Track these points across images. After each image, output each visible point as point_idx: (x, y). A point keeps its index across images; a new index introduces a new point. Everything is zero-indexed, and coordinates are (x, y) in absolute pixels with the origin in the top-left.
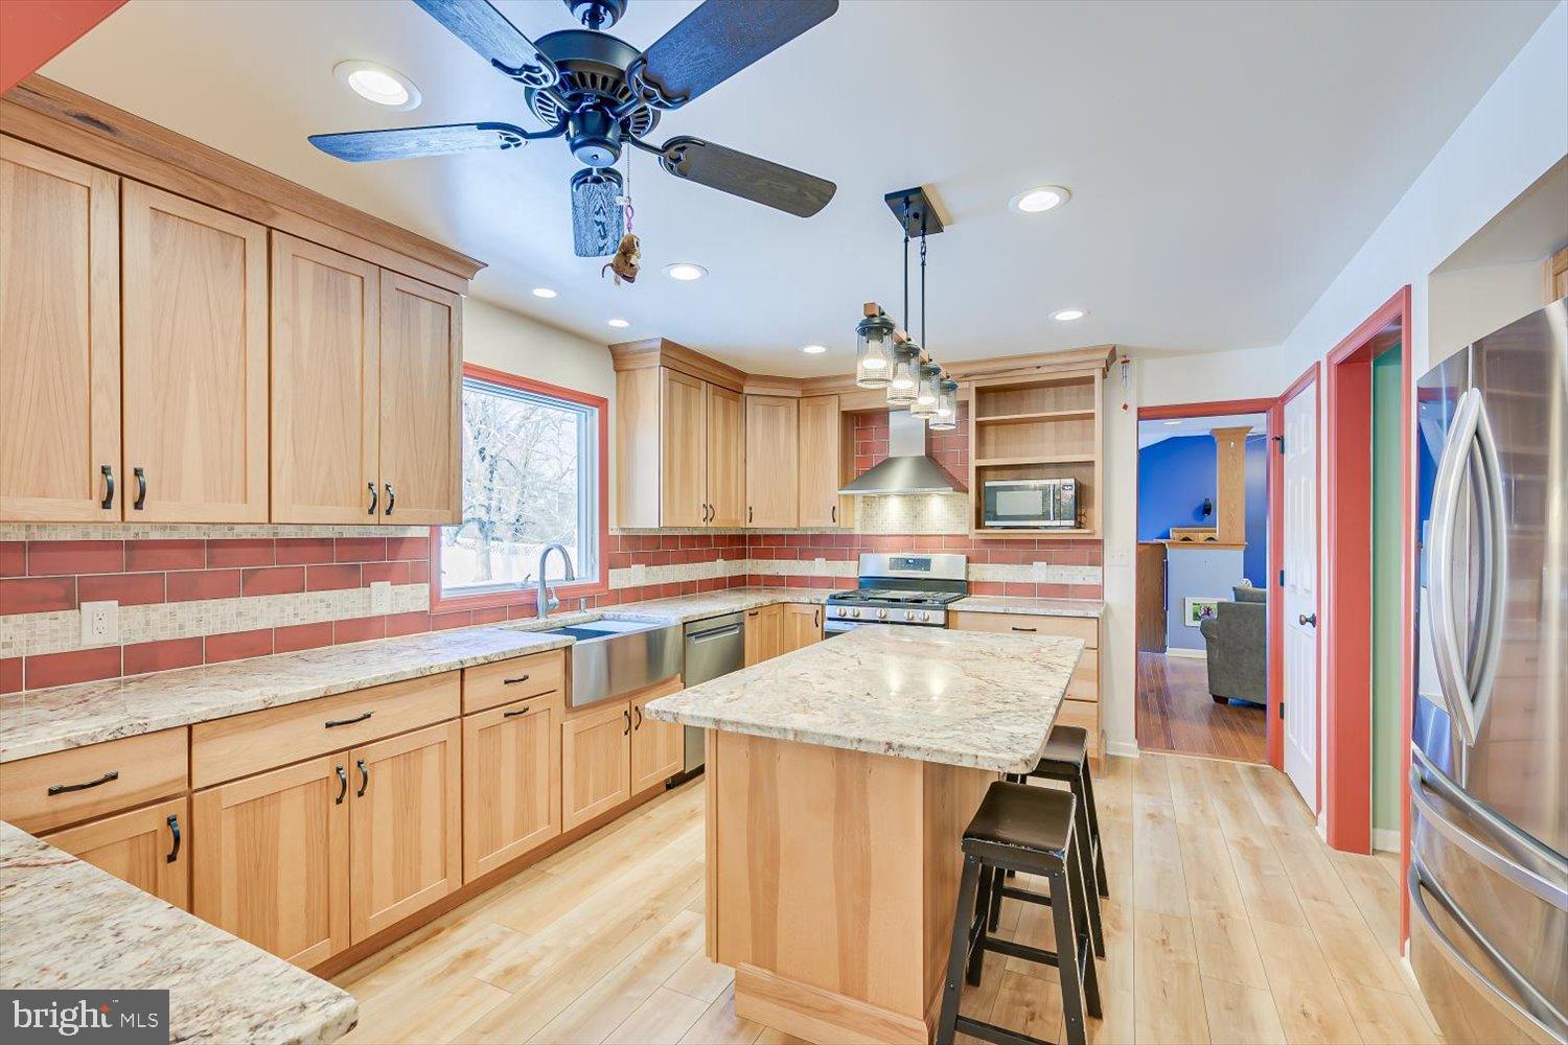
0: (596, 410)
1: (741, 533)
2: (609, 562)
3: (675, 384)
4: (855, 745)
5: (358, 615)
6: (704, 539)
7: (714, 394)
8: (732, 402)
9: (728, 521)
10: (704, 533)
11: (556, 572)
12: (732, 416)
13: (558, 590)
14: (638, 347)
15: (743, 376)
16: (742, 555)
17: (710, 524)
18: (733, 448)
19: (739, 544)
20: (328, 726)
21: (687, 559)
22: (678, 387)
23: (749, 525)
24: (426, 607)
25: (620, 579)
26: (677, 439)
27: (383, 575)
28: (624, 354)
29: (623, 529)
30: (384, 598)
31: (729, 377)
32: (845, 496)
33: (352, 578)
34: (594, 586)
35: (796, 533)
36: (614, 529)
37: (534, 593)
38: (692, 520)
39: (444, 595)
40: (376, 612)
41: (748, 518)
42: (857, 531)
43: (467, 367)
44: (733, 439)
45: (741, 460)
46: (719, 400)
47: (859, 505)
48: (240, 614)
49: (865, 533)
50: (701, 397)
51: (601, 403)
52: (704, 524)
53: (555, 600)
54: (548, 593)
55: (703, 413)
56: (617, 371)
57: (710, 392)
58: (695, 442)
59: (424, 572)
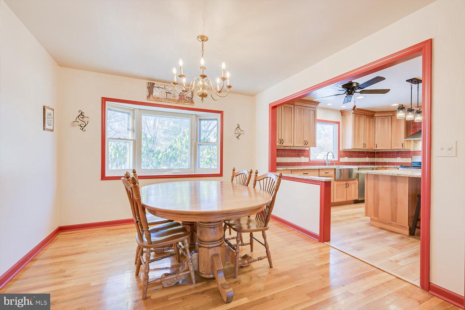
0: (337, 125)
1: (374, 151)
2: (340, 156)
3: (356, 117)
4: (392, 175)
5: (300, 162)
6: (363, 152)
7: (366, 118)
8: (371, 119)
9: (370, 147)
10: (363, 151)
11: (330, 158)
12: (371, 123)
13: (330, 161)
14: (347, 110)
15: (374, 112)
16: (374, 157)
17: (365, 148)
18: (371, 130)
19: (373, 154)
20: (304, 174)
21: (358, 157)
22: (357, 117)
23: (376, 149)
24: (308, 162)
25: (343, 160)
26: (357, 129)
27: (302, 155)
28: (343, 112)
29: (343, 149)
30: (303, 159)
31: (370, 113)
32: (406, 140)
33: (298, 156)
34: (337, 161)
35: (391, 151)
36: (341, 149)
37: (325, 161)
38: (360, 147)
39: (311, 160)
40: (302, 162)
41: (376, 147)
42: (412, 150)
43: (318, 120)
44: (371, 128)
45: (374, 133)
46: (368, 119)
47: (412, 143)
48: (287, 160)
49: (414, 150)
50: (363, 119)
51: (338, 123)
52: (363, 148)
53: (329, 162)
54: (328, 161)
55: (363, 122)
56: (342, 116)
57: (365, 118)
58: (361, 129)
59: (308, 156)
